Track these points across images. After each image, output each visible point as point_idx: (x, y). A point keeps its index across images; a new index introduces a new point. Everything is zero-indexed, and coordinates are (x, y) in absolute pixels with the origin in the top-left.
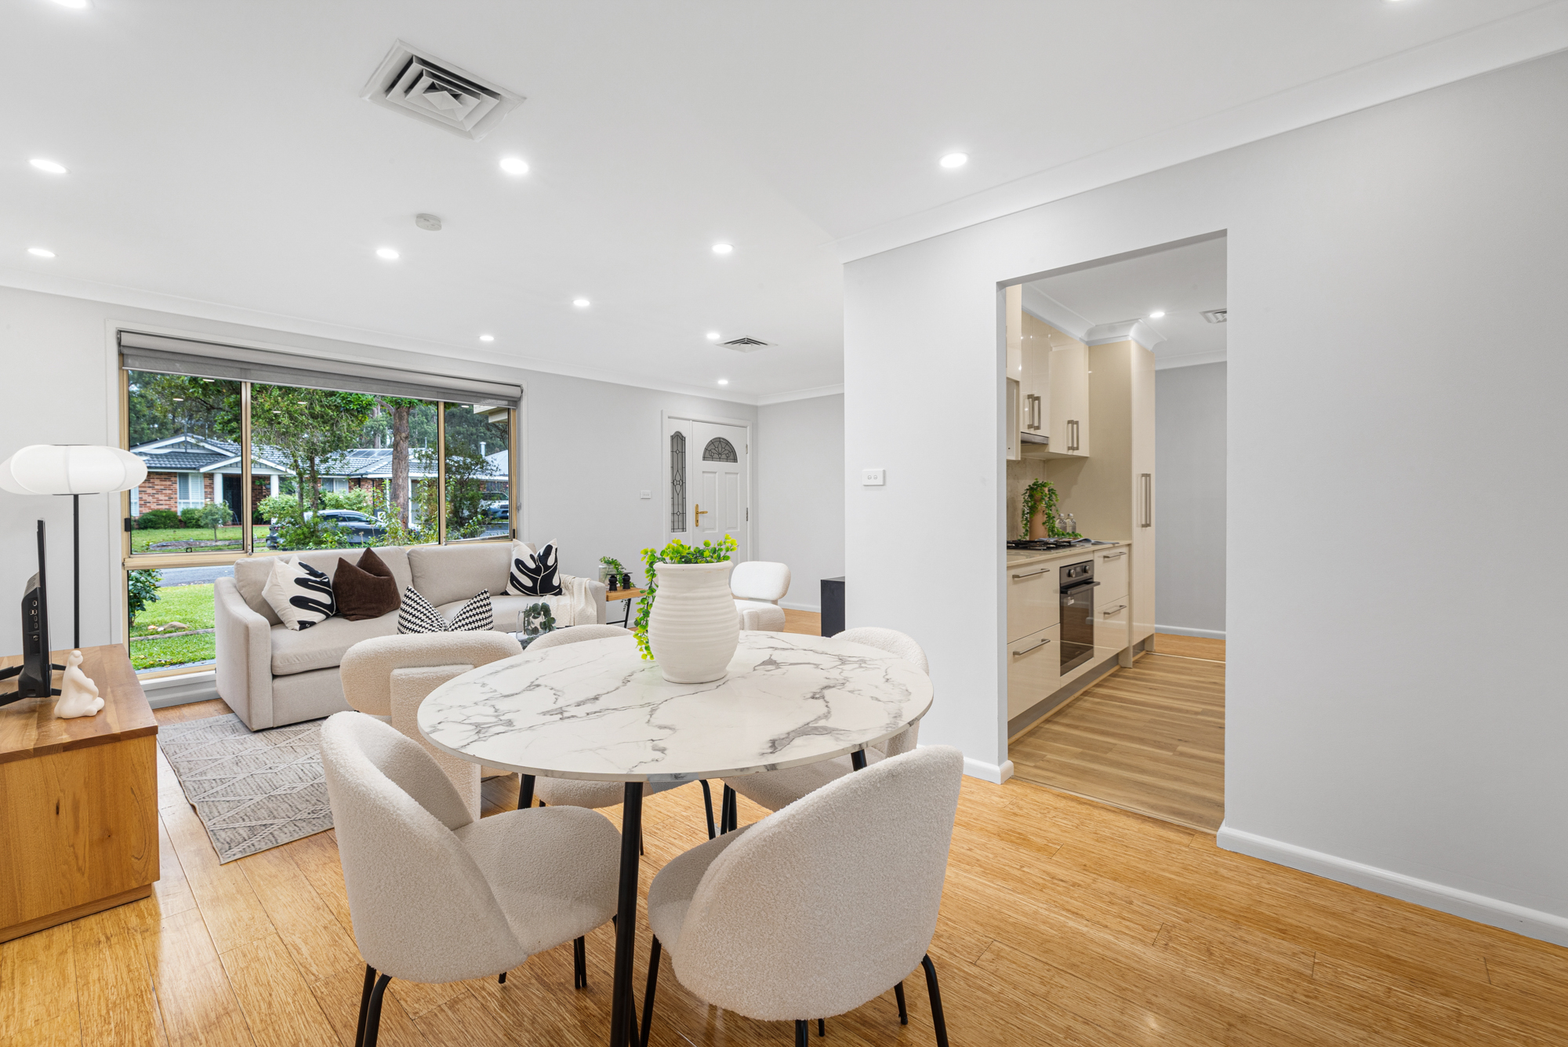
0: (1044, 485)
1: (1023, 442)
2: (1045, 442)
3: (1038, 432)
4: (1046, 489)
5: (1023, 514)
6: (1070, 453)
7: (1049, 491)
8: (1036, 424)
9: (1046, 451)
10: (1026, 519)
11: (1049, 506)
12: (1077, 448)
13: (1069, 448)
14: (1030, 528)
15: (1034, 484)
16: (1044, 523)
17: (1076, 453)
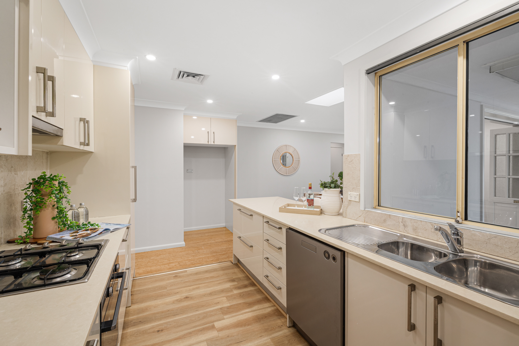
0: (52, 179)
1: (35, 130)
2: (59, 134)
3: (50, 120)
4: (56, 183)
5: (25, 211)
6: (82, 148)
7: (59, 183)
8: (50, 109)
9: (59, 143)
10: (29, 217)
11: (59, 200)
12: (88, 145)
13: (81, 144)
14: (35, 224)
15: (40, 178)
16: (54, 218)
17: (86, 148)
